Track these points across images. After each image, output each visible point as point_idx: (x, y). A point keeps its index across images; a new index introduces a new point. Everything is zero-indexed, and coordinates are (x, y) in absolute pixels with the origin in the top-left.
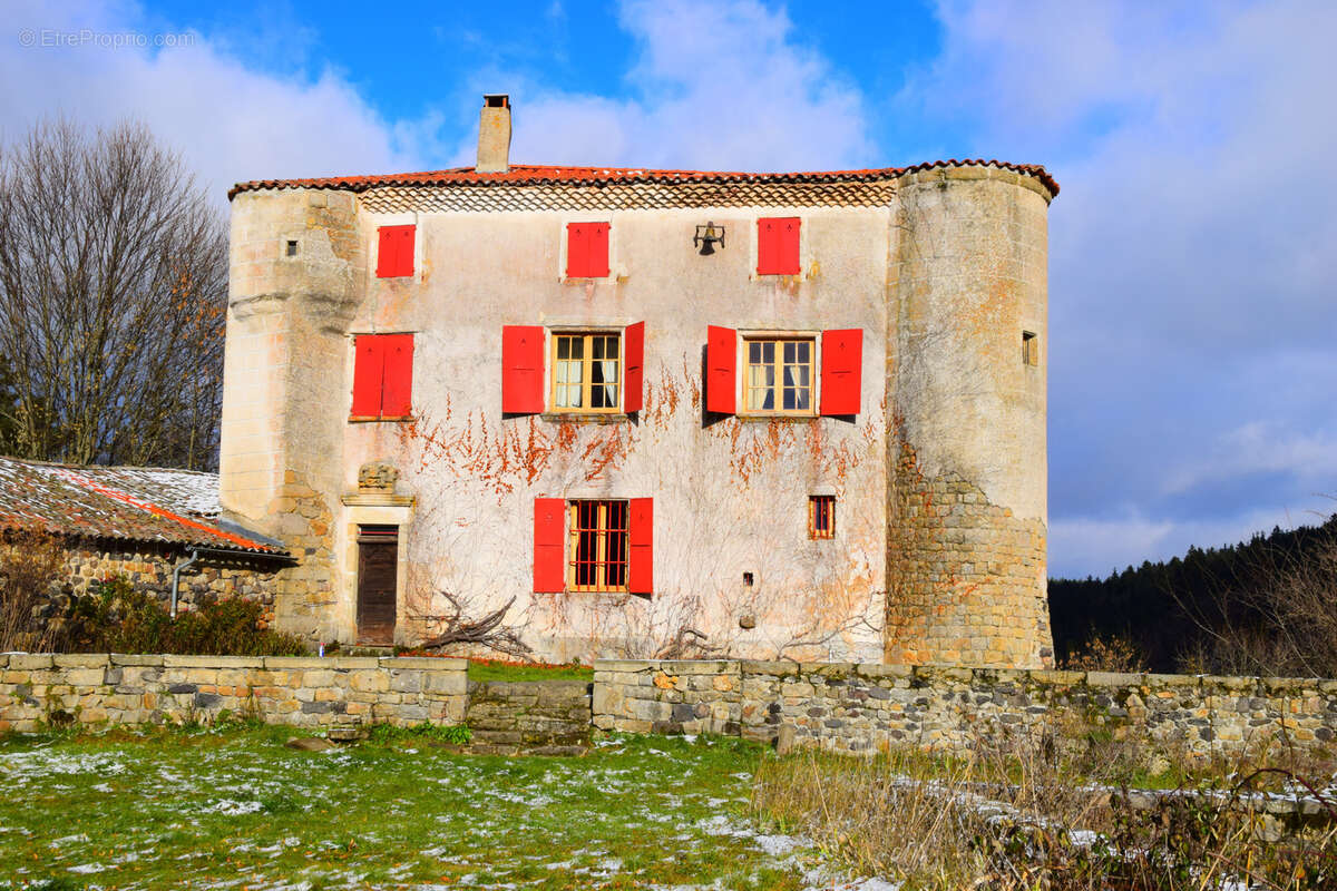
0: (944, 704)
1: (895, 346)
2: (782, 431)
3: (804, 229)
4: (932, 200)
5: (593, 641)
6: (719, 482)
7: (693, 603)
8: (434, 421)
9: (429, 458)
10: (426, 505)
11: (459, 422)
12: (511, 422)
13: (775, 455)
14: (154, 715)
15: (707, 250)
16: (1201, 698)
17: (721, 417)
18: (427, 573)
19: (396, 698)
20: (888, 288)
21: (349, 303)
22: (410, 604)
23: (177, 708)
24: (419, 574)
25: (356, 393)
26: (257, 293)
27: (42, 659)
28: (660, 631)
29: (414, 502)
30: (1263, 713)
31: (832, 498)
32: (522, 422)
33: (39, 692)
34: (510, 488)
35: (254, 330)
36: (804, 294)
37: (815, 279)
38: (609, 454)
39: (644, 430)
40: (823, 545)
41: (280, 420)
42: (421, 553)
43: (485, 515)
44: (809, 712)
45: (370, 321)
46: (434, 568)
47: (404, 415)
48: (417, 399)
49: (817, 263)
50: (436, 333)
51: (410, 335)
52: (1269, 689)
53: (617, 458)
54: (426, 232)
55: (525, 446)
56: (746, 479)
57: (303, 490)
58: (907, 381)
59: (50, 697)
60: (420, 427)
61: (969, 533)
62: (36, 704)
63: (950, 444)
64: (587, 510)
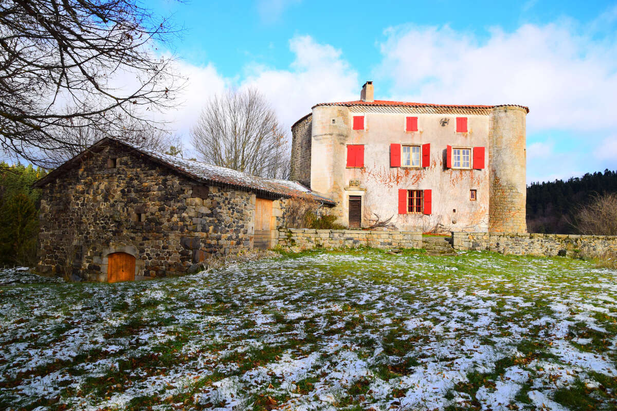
0: (537, 243)
1: (492, 152)
2: (463, 173)
3: (468, 121)
4: (503, 114)
5: (414, 227)
6: (447, 186)
7: (440, 217)
8: (371, 168)
9: (369, 178)
10: (369, 190)
11: (378, 169)
12: (392, 169)
13: (461, 179)
14: (343, 245)
15: (443, 125)
16: (593, 241)
17: (448, 169)
18: (369, 208)
19: (404, 241)
20: (489, 137)
21: (347, 136)
22: (365, 216)
23: (349, 244)
24: (368, 208)
25: (348, 160)
26: (324, 133)
27: (313, 231)
28: (432, 224)
29: (366, 190)
30: (606, 244)
31: (476, 191)
32: (395, 169)
33: (313, 239)
34: (392, 186)
35: (322, 143)
36: (468, 137)
37: (471, 133)
38: (418, 178)
39: (428, 171)
40: (474, 202)
41: (332, 168)
42: (368, 203)
43: (385, 194)
44: (506, 245)
45: (352, 141)
46: (371, 207)
47: (362, 166)
48: (365, 162)
49: (471, 129)
50: (371, 145)
51: (363, 146)
52: (608, 239)
53: (420, 179)
54: (367, 119)
55: (396, 175)
56: (454, 185)
57: (337, 186)
58: (496, 161)
59: (315, 240)
60: (367, 170)
61: (514, 200)
62: (312, 242)
63: (509, 177)
64: (411, 192)
